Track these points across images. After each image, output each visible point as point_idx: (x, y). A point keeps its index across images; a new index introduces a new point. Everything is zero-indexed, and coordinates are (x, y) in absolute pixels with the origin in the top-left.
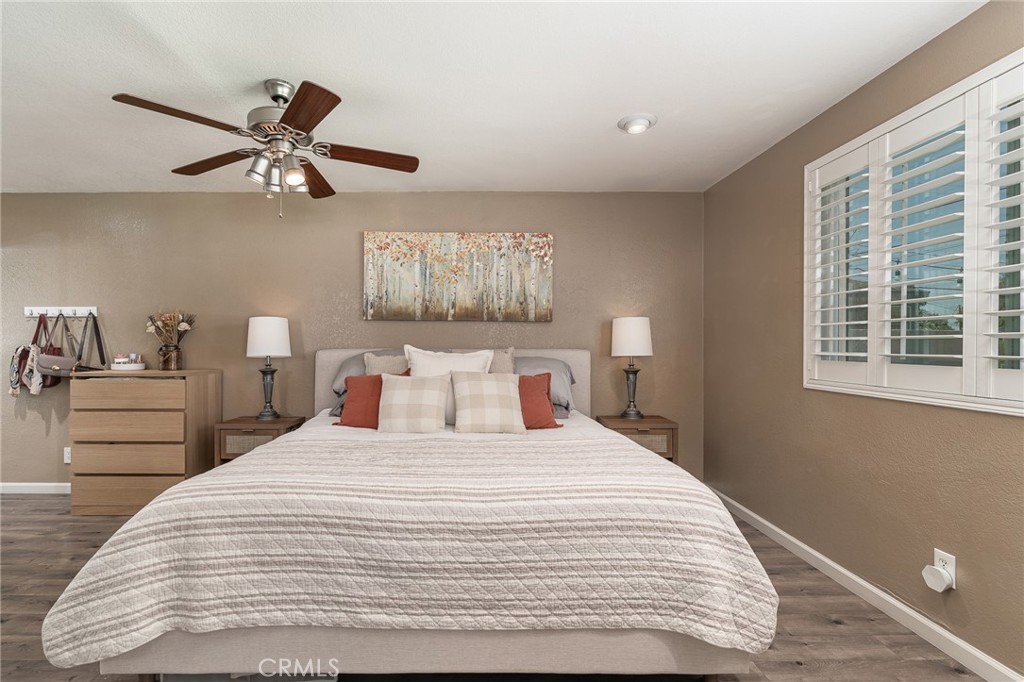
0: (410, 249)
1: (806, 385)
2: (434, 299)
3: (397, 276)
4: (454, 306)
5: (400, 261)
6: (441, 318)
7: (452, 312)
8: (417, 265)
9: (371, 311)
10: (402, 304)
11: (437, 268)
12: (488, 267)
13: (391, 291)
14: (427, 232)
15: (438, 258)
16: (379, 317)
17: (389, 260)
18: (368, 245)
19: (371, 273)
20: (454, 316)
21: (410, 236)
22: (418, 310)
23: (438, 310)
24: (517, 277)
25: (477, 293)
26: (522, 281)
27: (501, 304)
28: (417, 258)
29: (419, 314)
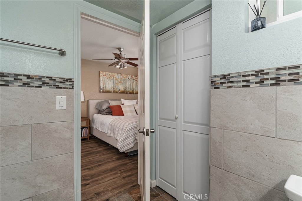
0: (111, 76)
2: (116, 88)
3: (107, 83)
4: (120, 90)
5: (108, 79)
6: (117, 92)
7: (119, 91)
8: (112, 80)
9: (101, 91)
10: (109, 89)
11: (116, 81)
12: (126, 82)
13: (106, 86)
14: (114, 73)
15: (116, 79)
16: (103, 92)
17: (106, 79)
18: (101, 75)
19: (101, 81)
20: (120, 92)
21: (110, 74)
22: (112, 90)
23: (116, 91)
24: (132, 85)
25: (124, 87)
26: (133, 85)
27: (128, 90)
28: (112, 79)
29: (112, 91)
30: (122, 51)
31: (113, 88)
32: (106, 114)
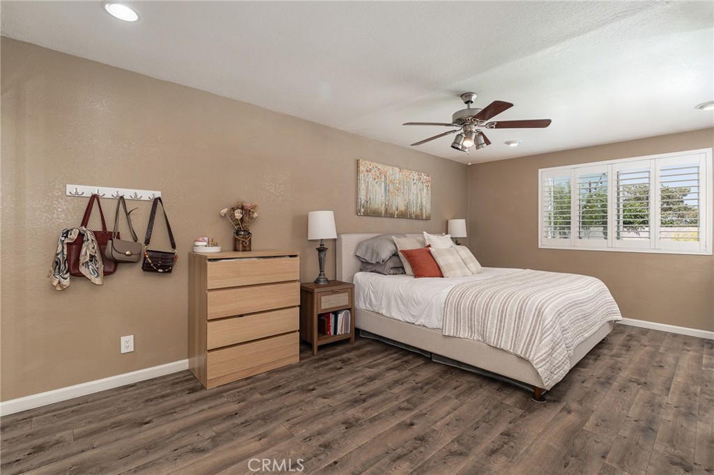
0: (380, 174)
1: (539, 247)
2: (390, 205)
3: (374, 189)
4: (397, 209)
5: (376, 180)
6: (392, 215)
7: (396, 212)
8: (383, 183)
9: (363, 210)
10: (376, 207)
11: (391, 187)
12: (409, 189)
13: (372, 198)
14: (387, 165)
15: (391, 181)
16: (366, 214)
17: (371, 179)
18: (362, 168)
19: (363, 186)
20: (397, 215)
21: (380, 166)
22: (383, 209)
23: (391, 211)
24: (419, 196)
25: (406, 202)
26: (421, 198)
27: (414, 210)
28: (383, 180)
29: (383, 212)
30: (472, 102)
31: (384, 205)
32: (392, 272)
